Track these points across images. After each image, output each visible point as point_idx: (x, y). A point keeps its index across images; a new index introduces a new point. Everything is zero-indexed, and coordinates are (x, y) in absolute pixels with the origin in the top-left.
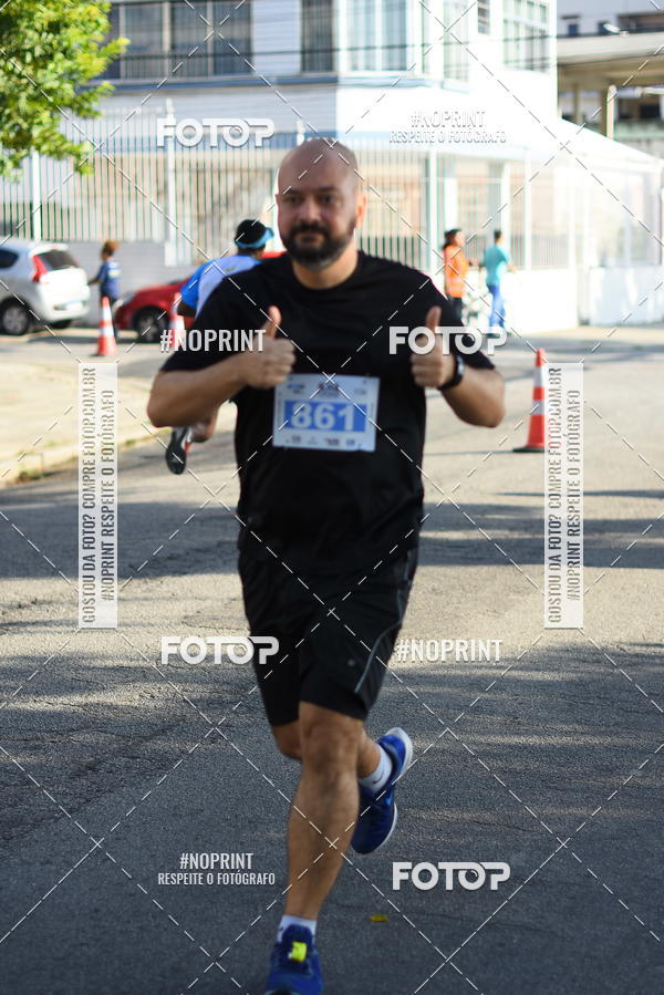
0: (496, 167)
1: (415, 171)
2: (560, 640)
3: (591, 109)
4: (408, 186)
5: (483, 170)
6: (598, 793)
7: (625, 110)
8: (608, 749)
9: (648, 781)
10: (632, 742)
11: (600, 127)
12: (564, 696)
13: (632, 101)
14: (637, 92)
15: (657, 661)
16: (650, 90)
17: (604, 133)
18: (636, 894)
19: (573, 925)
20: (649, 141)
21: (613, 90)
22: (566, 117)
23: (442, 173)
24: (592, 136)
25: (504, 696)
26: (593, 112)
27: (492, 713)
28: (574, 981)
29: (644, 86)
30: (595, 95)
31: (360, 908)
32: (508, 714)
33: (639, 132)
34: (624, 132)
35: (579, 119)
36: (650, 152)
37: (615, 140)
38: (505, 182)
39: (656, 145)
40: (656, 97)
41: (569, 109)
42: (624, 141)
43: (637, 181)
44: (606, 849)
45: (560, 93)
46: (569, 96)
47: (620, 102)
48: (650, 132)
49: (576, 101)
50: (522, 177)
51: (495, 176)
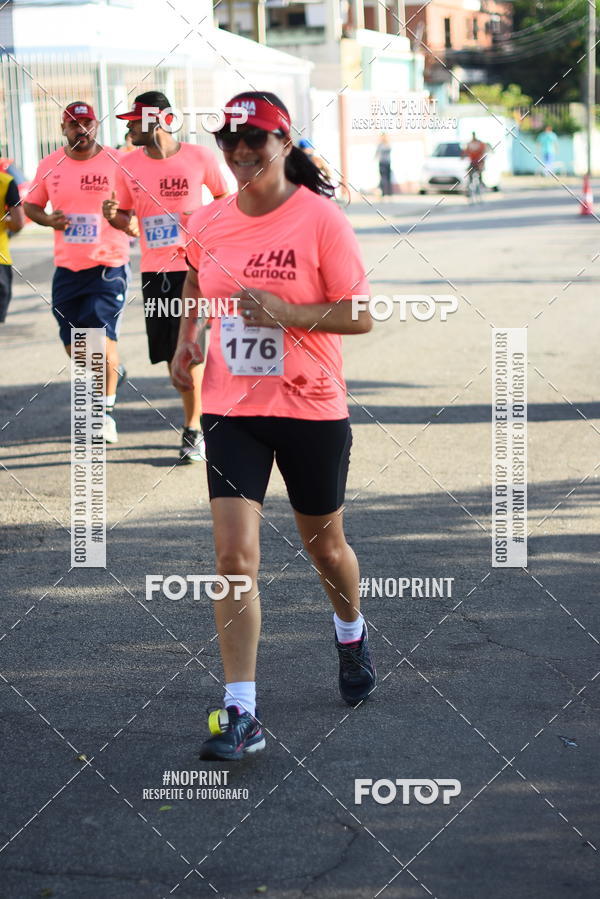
1: (87, 81)
3: (243, 18)
4: (81, 94)
6: (275, 620)
7: (275, 18)
8: (282, 582)
10: (303, 576)
11: (252, 34)
13: (280, 10)
14: (285, 2)
17: (257, 40)
20: (297, 46)
21: (263, 1)
22: (222, 27)
23: (112, 82)
24: (246, 43)
25: (189, 542)
26: (247, 25)
27: (179, 557)
28: (260, 779)
30: (247, 6)
32: (193, 558)
33: (289, 38)
34: (275, 38)
35: (233, 27)
36: (299, 56)
37: (267, 45)
38: (170, 88)
39: (304, 49)
40: (302, 6)
41: (224, 19)
42: (276, 46)
43: (288, 82)
46: (224, 8)
47: (270, 11)
48: (298, 37)
49: (230, 12)
50: (184, 82)
51: (160, 82)
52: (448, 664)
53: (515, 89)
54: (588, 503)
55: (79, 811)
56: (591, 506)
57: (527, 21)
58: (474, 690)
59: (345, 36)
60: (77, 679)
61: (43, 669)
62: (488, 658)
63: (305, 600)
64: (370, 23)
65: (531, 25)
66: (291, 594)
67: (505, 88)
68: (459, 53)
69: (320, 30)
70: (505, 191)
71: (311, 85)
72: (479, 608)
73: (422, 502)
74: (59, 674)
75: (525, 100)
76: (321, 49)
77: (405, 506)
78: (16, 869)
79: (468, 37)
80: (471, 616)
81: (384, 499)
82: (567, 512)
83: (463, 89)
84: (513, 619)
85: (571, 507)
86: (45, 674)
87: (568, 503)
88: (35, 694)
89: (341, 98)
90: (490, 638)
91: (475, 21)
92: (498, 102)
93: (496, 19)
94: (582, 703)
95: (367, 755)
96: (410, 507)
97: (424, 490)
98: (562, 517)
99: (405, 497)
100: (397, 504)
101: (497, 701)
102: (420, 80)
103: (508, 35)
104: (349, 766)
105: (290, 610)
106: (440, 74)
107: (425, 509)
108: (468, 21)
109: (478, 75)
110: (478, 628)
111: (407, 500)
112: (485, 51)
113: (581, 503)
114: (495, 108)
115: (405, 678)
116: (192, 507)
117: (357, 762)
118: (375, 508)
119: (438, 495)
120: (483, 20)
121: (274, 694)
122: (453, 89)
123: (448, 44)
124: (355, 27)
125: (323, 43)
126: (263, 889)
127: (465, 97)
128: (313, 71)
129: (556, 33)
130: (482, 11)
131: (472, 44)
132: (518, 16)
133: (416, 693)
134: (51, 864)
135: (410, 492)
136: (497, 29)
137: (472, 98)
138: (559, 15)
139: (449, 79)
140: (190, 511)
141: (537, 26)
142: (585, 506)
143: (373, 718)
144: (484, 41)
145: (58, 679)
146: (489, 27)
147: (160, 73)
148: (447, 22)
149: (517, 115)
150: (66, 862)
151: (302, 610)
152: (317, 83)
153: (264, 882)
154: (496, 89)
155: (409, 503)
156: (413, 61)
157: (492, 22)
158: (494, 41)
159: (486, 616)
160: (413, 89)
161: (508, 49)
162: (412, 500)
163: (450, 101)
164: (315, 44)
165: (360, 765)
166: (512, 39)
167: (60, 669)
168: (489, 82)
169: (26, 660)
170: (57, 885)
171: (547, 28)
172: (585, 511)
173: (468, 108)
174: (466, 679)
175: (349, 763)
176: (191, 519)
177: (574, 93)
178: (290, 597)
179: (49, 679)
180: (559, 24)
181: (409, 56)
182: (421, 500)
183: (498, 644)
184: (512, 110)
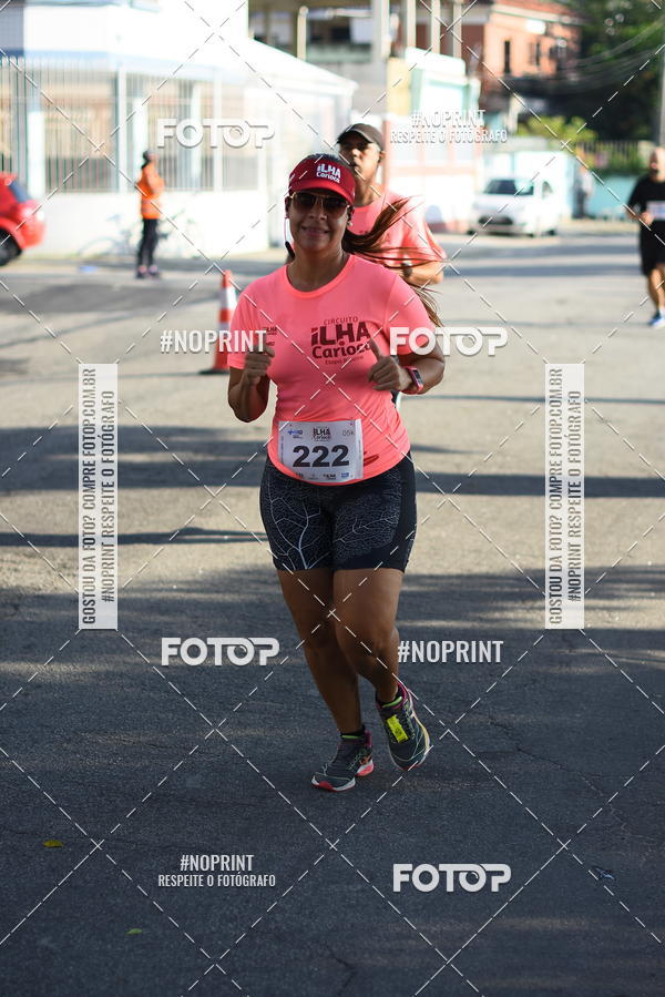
0: (186, 88)
1: (104, 91)
2: (241, 562)
3: (280, 29)
4: (97, 105)
5: (172, 91)
7: (317, 32)
11: (290, 48)
12: (243, 617)
13: (323, 23)
14: (328, 14)
16: (342, 12)
17: (296, 56)
20: (339, 63)
21: (304, 12)
22: (258, 38)
23: (131, 93)
24: (283, 56)
25: (184, 618)
26: (285, 37)
27: (171, 635)
29: (335, 7)
30: (286, 17)
31: (33, 834)
33: (331, 54)
34: (315, 54)
35: (269, 39)
36: (340, 74)
37: (307, 61)
38: (196, 103)
39: (348, 68)
40: (347, 20)
41: (260, 30)
42: (316, 63)
43: (327, 103)
45: (251, 14)
46: (260, 18)
47: (311, 24)
48: (342, 54)
49: (267, 23)
50: (211, 98)
51: (185, 97)
52: (470, 775)
53: (580, 124)
54: (638, 594)
55: (35, 930)
56: (642, 597)
57: (596, 47)
59: (393, 54)
62: (516, 769)
64: (422, 42)
65: (600, 52)
67: (568, 122)
68: (518, 81)
69: (366, 47)
70: (563, 236)
71: (353, 108)
72: (510, 711)
73: (452, 585)
75: (589, 135)
76: (366, 69)
77: (432, 588)
79: (531, 62)
80: (500, 719)
82: (615, 603)
83: (523, 120)
84: (547, 725)
85: (619, 597)
87: (616, 593)
89: (385, 124)
90: (521, 746)
91: (538, 45)
92: (560, 136)
93: (562, 44)
94: (622, 828)
96: (436, 588)
97: (454, 571)
98: (609, 609)
99: (431, 577)
100: (422, 585)
102: (474, 108)
103: (573, 62)
106: (497, 102)
107: (454, 592)
108: (531, 45)
109: (538, 105)
110: (507, 734)
111: (434, 581)
112: (548, 79)
113: (631, 594)
114: (555, 143)
116: (190, 578)
119: (470, 577)
120: (547, 44)
122: (510, 120)
123: (507, 69)
124: (405, 46)
125: (368, 61)
127: (523, 129)
128: (356, 93)
129: (626, 62)
130: (547, 34)
131: (533, 70)
132: (587, 41)
135: (438, 571)
136: (563, 55)
137: (531, 132)
138: (632, 43)
139: (506, 109)
140: (187, 582)
141: (607, 54)
142: (636, 598)
144: (547, 68)
146: (553, 53)
147: (185, 86)
148: (507, 45)
149: (580, 152)
152: (358, 105)
154: (558, 122)
155: (436, 585)
156: (467, 88)
157: (557, 47)
158: (559, 69)
159: (517, 719)
161: (573, 78)
162: (439, 581)
163: (508, 133)
164: (359, 63)
166: (579, 68)
168: (550, 113)
171: (617, 57)
172: (636, 603)
173: (526, 141)
174: (490, 793)
176: (188, 591)
177: (644, 130)
180: (630, 52)
181: (463, 81)
182: (451, 581)
183: (529, 754)
184: (574, 145)
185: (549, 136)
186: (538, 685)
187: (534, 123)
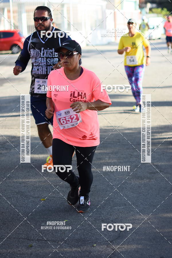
6: (97, 165)
9: (110, 161)
10: (105, 151)
15: (111, 131)
18: (108, 189)
19: (93, 198)
31: (38, 197)
38: (65, 9)
43: (99, 8)
44: (100, 179)
50: (69, 8)
51: (63, 7)
52: (148, 178)
53: (165, 9)
58: (156, 186)
60: (39, 182)
61: (29, 179)
63: (106, 159)
66: (102, 157)
67: (162, 9)
70: (162, 39)
71: (106, 8)
72: (158, 161)
74: (34, 180)
75: (168, 13)
78: (22, 239)
80: (155, 164)
81: (129, 129)
83: (151, 9)
84: (167, 165)
86: (30, 180)
88: (27, 186)
89: (115, 12)
90: (161, 170)
92: (160, 13)
95: (125, 205)
96: (137, 131)
101: (163, 189)
102: (138, 7)
104: (120, 208)
105: (102, 161)
106: (144, 5)
109: (154, 5)
110: (157, 167)
114: (159, 15)
115: (136, 182)
117: (122, 207)
118: (126, 131)
121: (97, 187)
122: (147, 9)
126: (95, 245)
127: (151, 12)
128: (107, 4)
133: (139, 186)
134: (32, 237)
137: (153, 12)
139: (146, 7)
143: (127, 194)
145: (34, 182)
150: (37, 237)
151: (105, 161)
152: (108, 8)
153: (95, 243)
154: (159, 10)
155: (136, 130)
156: (136, 2)
159: (160, 164)
160: (136, 9)
163: (146, 13)
165: (123, 208)
167: (35, 179)
168: (158, 7)
169: (25, 176)
170: (34, 243)
173: (151, 15)
174: (154, 182)
175: (120, 207)
178: (102, 158)
179: (31, 182)
183: (163, 172)
184: (164, 15)
185: (157, 13)
186: (164, 155)
187: (154, 10)
